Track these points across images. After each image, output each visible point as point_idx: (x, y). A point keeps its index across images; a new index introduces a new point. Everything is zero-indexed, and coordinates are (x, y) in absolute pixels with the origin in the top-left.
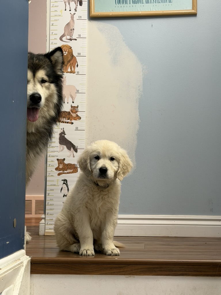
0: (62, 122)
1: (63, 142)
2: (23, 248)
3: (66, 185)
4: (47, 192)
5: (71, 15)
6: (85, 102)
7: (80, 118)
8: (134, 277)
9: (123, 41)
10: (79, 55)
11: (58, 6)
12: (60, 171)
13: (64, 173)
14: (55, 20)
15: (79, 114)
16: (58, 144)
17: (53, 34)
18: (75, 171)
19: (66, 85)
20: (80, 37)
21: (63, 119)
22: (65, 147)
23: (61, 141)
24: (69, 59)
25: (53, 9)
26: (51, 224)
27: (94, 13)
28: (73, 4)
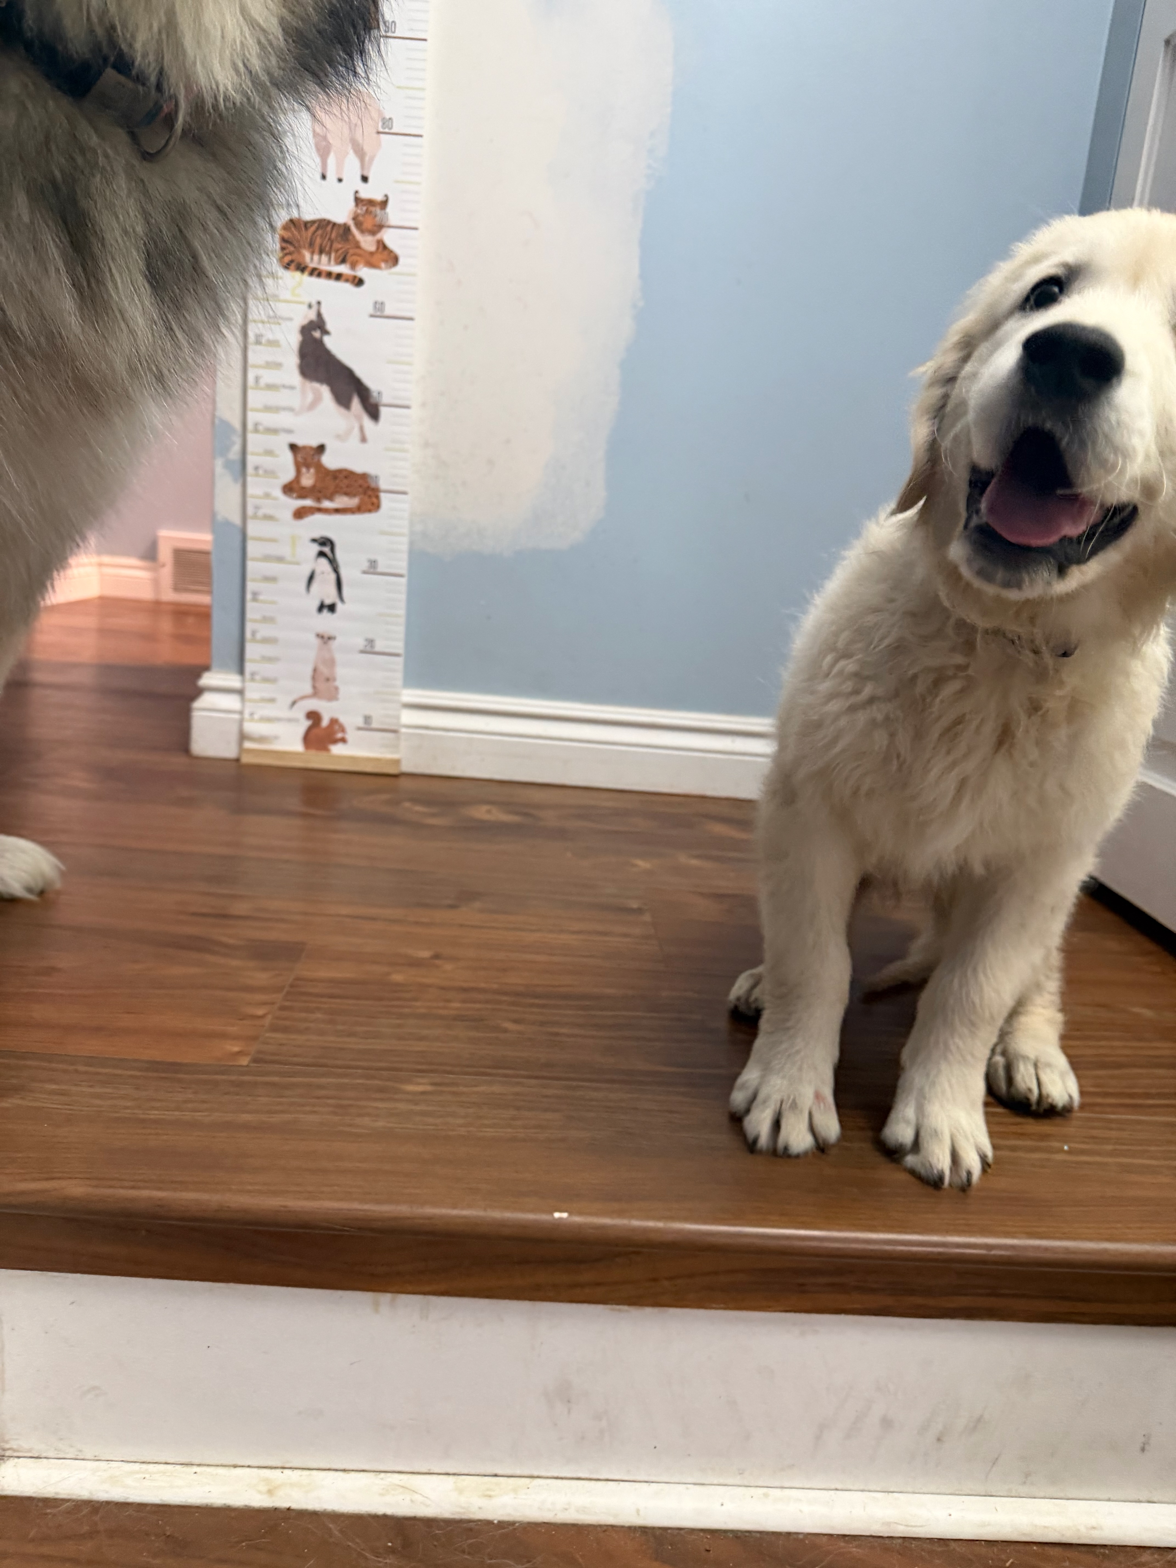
0: (311, 274)
1: (315, 369)
3: (332, 565)
4: (250, 586)
6: (420, 179)
7: (394, 260)
12: (304, 498)
13: (320, 510)
18: (370, 507)
21: (316, 257)
22: (325, 391)
23: (308, 364)
26: (270, 720)
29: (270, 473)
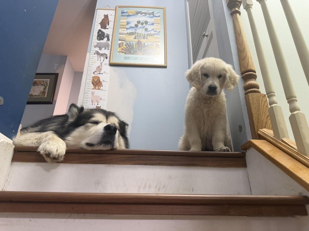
5: (101, 63)
6: (105, 104)
8: (114, 166)
10: (104, 81)
11: (94, 58)
14: (92, 65)
17: (90, 71)
20: (105, 73)
24: (98, 83)
27: (112, 62)
28: (102, 58)
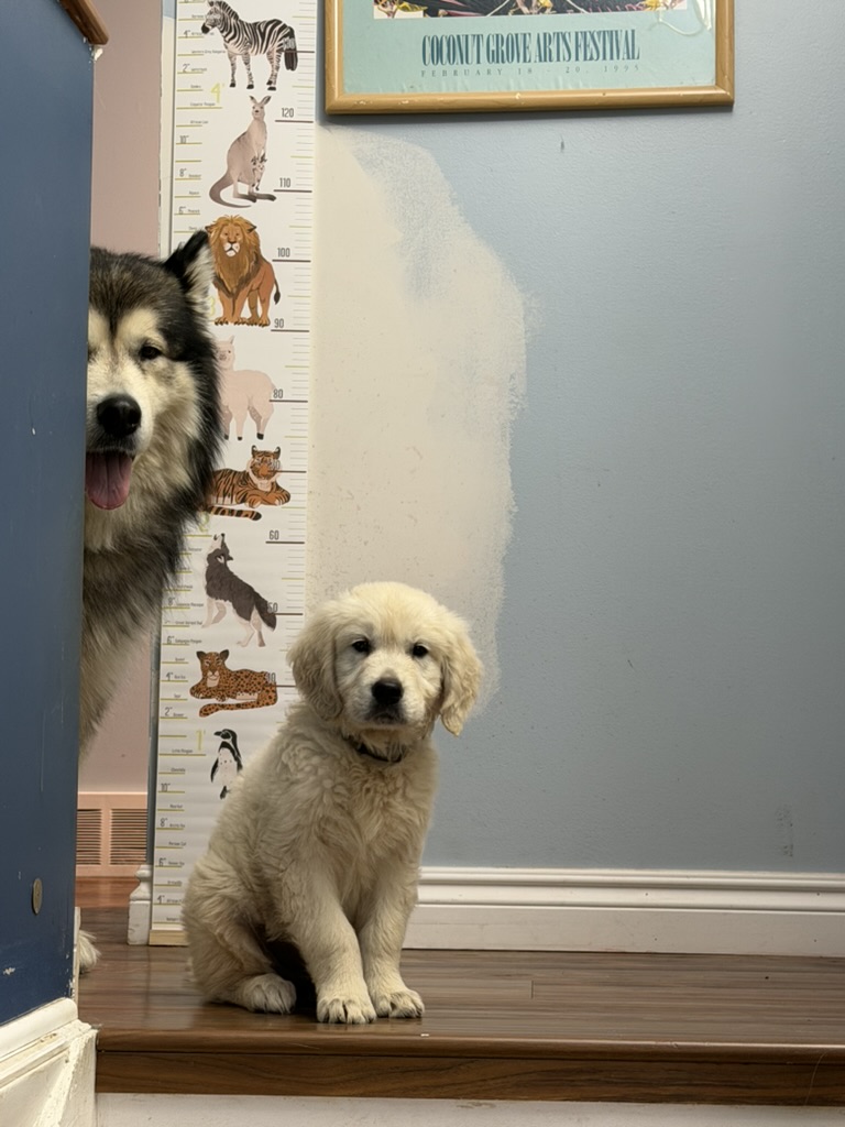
0: (216, 513)
1: (220, 589)
2: (68, 994)
3: (234, 754)
4: (160, 779)
5: (253, 105)
6: (306, 434)
7: (287, 497)
8: (492, 1106)
9: (453, 204)
10: (285, 258)
11: (205, 69)
12: (210, 697)
13: (223, 707)
14: (199, 124)
15: (281, 480)
16: (203, 597)
17: (186, 175)
18: (268, 701)
19: (235, 369)
20: (286, 188)
21: (221, 499)
22: (228, 605)
23: (214, 586)
24: (246, 271)
25: (184, 81)
26: (175, 903)
27: (342, 96)
28: (261, 63)
29: (181, 678)
